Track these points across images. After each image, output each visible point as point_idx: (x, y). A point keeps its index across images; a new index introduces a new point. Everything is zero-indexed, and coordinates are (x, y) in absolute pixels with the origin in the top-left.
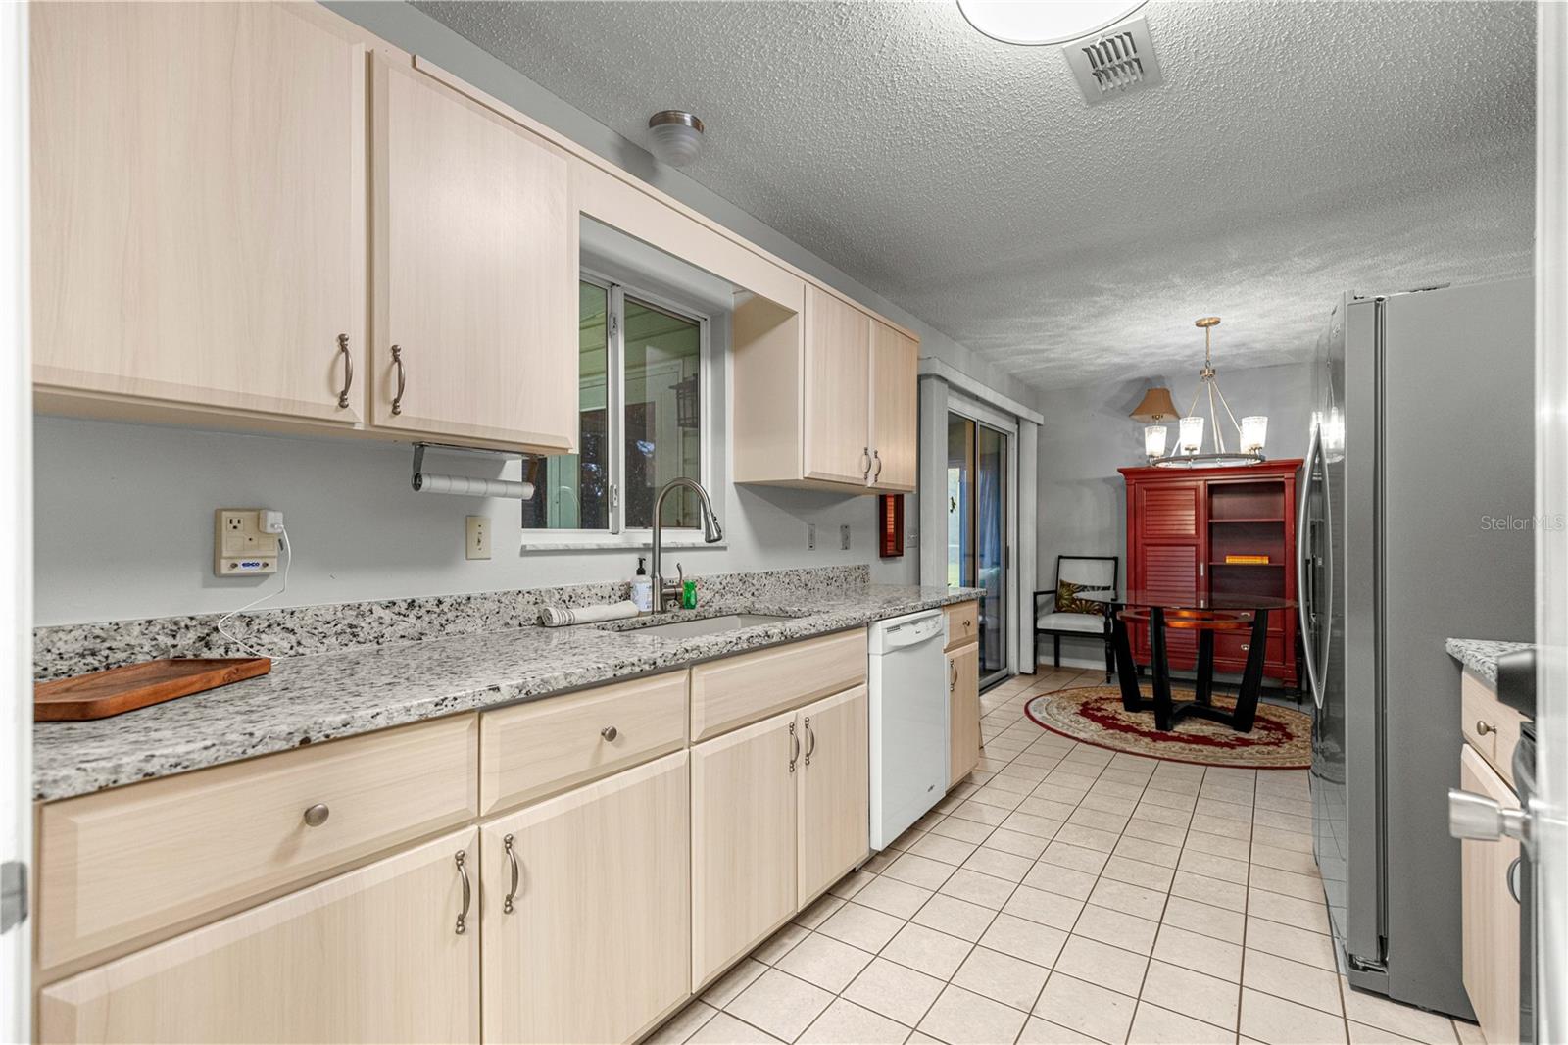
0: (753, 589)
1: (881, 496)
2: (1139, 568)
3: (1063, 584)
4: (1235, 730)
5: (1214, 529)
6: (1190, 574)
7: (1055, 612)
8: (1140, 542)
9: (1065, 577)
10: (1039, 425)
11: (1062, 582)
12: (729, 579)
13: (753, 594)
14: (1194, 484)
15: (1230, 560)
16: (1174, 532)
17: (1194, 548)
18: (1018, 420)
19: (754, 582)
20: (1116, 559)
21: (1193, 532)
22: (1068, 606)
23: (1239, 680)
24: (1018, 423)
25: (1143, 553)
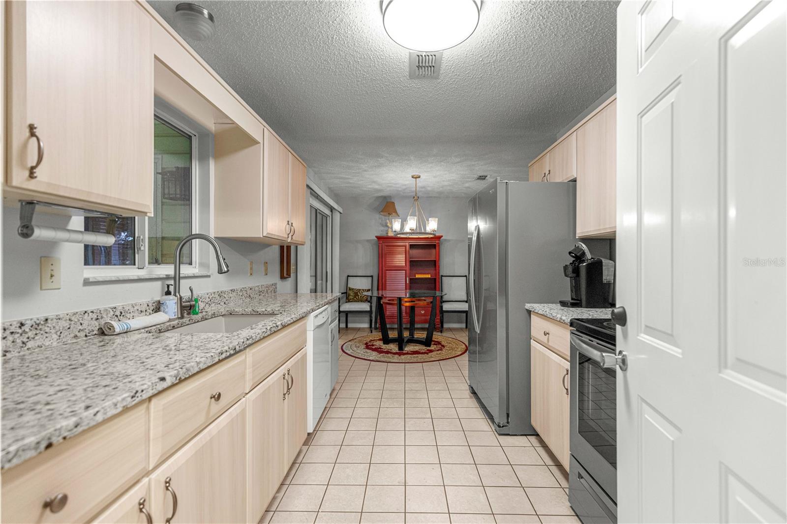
0: (224, 300)
1: (281, 246)
2: (384, 280)
3: (350, 289)
4: (426, 346)
5: (414, 264)
6: (402, 282)
7: (346, 302)
8: (384, 268)
9: (351, 285)
10: (341, 213)
11: (349, 288)
12: (213, 295)
13: (225, 303)
14: (404, 244)
15: (417, 276)
16: (397, 265)
17: (404, 271)
18: (332, 209)
19: (225, 296)
20: (372, 276)
21: (404, 265)
22: (353, 299)
23: (427, 326)
24: (332, 211)
25: (385, 273)
